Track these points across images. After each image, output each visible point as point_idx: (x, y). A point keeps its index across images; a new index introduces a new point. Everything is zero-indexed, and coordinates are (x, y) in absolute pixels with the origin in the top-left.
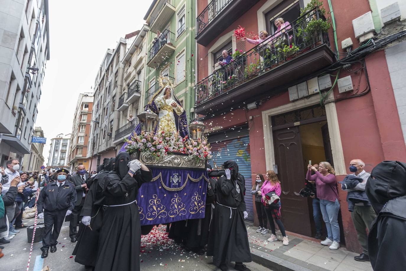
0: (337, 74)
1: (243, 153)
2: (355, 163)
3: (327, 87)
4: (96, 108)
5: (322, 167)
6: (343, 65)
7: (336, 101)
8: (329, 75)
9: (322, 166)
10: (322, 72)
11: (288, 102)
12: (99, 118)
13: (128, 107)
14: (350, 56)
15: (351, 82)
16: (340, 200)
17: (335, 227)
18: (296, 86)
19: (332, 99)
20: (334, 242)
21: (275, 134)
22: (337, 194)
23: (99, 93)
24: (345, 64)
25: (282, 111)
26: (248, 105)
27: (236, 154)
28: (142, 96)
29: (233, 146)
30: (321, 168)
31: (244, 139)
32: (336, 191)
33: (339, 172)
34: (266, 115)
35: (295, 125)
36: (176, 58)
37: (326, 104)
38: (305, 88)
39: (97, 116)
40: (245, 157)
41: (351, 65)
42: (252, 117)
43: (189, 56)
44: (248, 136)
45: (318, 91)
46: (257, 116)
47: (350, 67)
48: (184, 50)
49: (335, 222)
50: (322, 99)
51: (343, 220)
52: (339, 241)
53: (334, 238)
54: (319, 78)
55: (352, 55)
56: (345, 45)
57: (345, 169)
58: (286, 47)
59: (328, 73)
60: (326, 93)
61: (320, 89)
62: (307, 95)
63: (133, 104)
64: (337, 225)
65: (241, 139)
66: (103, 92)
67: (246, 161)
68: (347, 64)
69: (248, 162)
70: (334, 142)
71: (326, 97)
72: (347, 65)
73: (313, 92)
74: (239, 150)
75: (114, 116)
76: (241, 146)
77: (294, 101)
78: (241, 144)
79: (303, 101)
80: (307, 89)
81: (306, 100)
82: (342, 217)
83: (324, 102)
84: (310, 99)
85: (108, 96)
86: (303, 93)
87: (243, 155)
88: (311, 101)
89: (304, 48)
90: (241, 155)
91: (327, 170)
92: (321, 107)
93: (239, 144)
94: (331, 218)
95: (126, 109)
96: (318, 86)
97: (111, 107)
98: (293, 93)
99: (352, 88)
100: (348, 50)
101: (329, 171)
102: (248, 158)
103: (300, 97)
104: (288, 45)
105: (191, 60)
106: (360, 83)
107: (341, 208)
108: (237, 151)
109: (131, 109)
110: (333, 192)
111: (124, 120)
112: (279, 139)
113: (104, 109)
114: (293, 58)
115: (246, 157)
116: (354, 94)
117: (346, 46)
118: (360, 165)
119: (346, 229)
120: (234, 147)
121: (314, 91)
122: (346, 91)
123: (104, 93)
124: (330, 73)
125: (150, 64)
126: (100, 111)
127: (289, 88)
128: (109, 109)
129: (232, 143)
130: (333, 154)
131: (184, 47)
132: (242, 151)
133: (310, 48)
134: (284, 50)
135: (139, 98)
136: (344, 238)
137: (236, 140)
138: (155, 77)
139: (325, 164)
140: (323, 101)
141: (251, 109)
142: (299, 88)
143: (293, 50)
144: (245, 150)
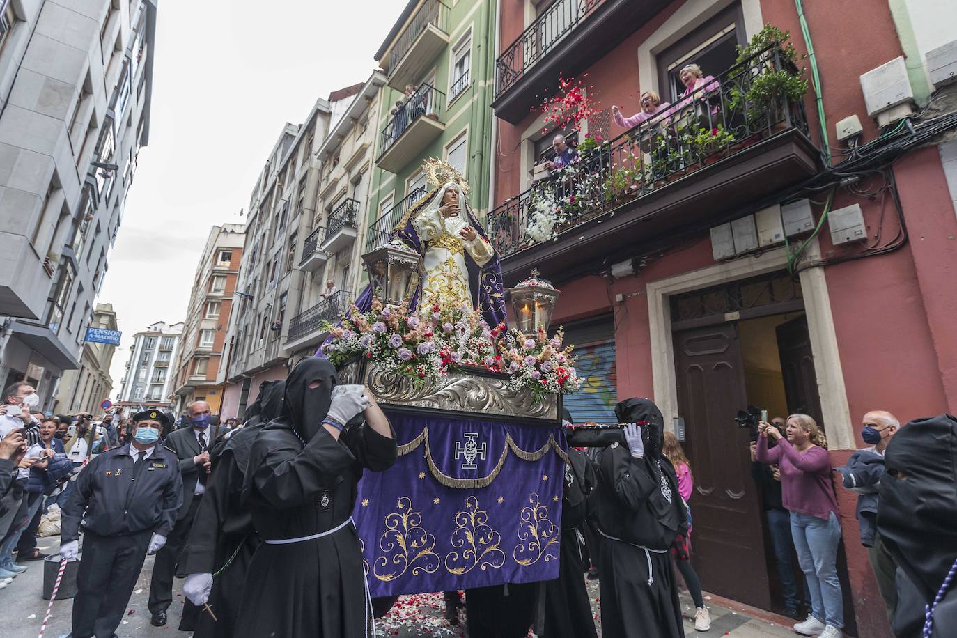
0: (826, 200)
1: (598, 384)
2: (875, 420)
3: (804, 229)
4: (250, 262)
5: (794, 427)
6: (840, 178)
7: (827, 265)
8: (807, 200)
9: (795, 425)
10: (790, 194)
11: (710, 262)
12: (255, 287)
13: (325, 262)
14: (857, 157)
15: (861, 220)
16: (841, 516)
17: (829, 587)
18: (729, 224)
19: (816, 259)
20: (828, 626)
21: (679, 338)
22: (833, 499)
23: (259, 225)
24: (846, 177)
25: (697, 283)
26: (612, 267)
28: (360, 238)
30: (793, 430)
31: (603, 349)
32: (831, 492)
33: (838, 443)
34: (655, 294)
35: (727, 320)
36: (444, 149)
37: (802, 270)
38: (750, 230)
39: (251, 281)
40: (604, 396)
41: (860, 178)
42: (623, 296)
43: (476, 148)
44: (613, 344)
45: (782, 238)
46: (635, 294)
47: (857, 184)
48: (465, 132)
49: (829, 572)
50: (791, 257)
51: (849, 569)
52: (841, 625)
53: (829, 616)
54: (783, 208)
55: (862, 157)
56: (845, 131)
57: (852, 434)
58: (704, 133)
59: (806, 198)
60: (800, 245)
61: (787, 235)
62: (755, 247)
63: (337, 255)
64: (836, 580)
65: (597, 350)
66: (268, 224)
67: (607, 404)
68: (851, 176)
70: (824, 364)
71: (802, 255)
72: (849, 179)
73: (771, 240)
74: (590, 376)
75: (290, 282)
76: (594, 368)
77: (724, 261)
78: (596, 361)
79: (745, 262)
80: (755, 233)
81: (753, 259)
82: (847, 561)
83: (797, 264)
84: (763, 257)
85: (280, 234)
86: (746, 243)
87: (601, 390)
88: (766, 262)
89: (746, 136)
90: (595, 390)
91: (807, 434)
92: (788, 278)
93: (590, 362)
94: (819, 561)
95: (320, 267)
96: (782, 228)
97: (284, 262)
98: (722, 242)
99: (864, 235)
100: (851, 144)
101: (812, 438)
102: (611, 398)
103: (738, 252)
104: (708, 129)
105: (481, 154)
106: (884, 224)
107: (844, 535)
108: (587, 379)
109: (332, 267)
110: (822, 493)
111: (313, 293)
112: (690, 354)
113: (269, 264)
114: (721, 157)
116: (870, 248)
117: (846, 135)
118: (887, 425)
119: (859, 591)
121: (773, 237)
122: (850, 240)
123: (271, 226)
124: (811, 196)
125: (382, 163)
126: (259, 270)
127: (711, 230)
128: (278, 265)
130: (820, 395)
131: (466, 124)
132: (596, 381)
133: (760, 137)
134: (699, 139)
135: (353, 240)
136: (855, 619)
137: (585, 352)
138: (394, 191)
139: (802, 419)
140: (795, 265)
141: (620, 278)
142: (735, 230)
143: (720, 139)
144: (604, 378)
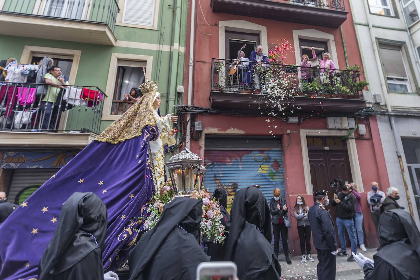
1: (267, 169)
3: (353, 127)
7: (356, 139)
15: (365, 130)
18: (334, 117)
19: (353, 136)
24: (362, 116)
26: (289, 118)
27: (257, 169)
29: (252, 159)
31: (269, 152)
34: (304, 133)
35: (325, 149)
38: (340, 122)
40: (270, 174)
42: (291, 131)
45: (348, 128)
54: (348, 119)
57: (363, 188)
59: (354, 118)
62: (341, 128)
65: (265, 152)
67: (272, 179)
69: (274, 180)
70: (356, 168)
73: (345, 127)
74: (262, 165)
76: (265, 161)
77: (329, 129)
78: (266, 158)
81: (338, 131)
83: (348, 136)
86: (338, 126)
87: (269, 172)
90: (265, 172)
92: (344, 140)
93: (262, 158)
96: (348, 125)
99: (366, 134)
102: (274, 176)
103: (336, 128)
105: (181, 10)
108: (259, 166)
115: (273, 175)
116: (365, 137)
120: (254, 160)
127: (328, 117)
129: (250, 155)
132: (266, 167)
137: (258, 152)
142: (335, 120)
144: (270, 166)
